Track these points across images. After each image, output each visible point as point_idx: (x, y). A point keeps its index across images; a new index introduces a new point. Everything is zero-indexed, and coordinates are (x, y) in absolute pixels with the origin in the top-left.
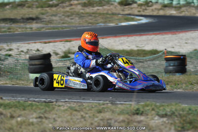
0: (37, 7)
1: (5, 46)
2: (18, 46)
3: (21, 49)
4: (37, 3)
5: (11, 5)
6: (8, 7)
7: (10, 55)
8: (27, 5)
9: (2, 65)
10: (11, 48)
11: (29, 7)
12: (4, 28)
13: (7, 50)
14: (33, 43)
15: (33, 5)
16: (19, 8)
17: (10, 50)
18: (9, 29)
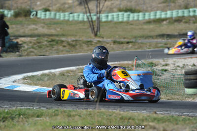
0: (194, 23)
1: (161, 61)
2: (174, 61)
3: (177, 64)
4: (194, 19)
5: (168, 21)
6: (165, 22)
7: (166, 71)
8: (184, 21)
9: (158, 79)
10: (168, 63)
11: (186, 22)
12: (160, 43)
13: (163, 65)
14: (189, 58)
15: (190, 20)
16: (176, 23)
17: (166, 65)
18: (166, 44)
